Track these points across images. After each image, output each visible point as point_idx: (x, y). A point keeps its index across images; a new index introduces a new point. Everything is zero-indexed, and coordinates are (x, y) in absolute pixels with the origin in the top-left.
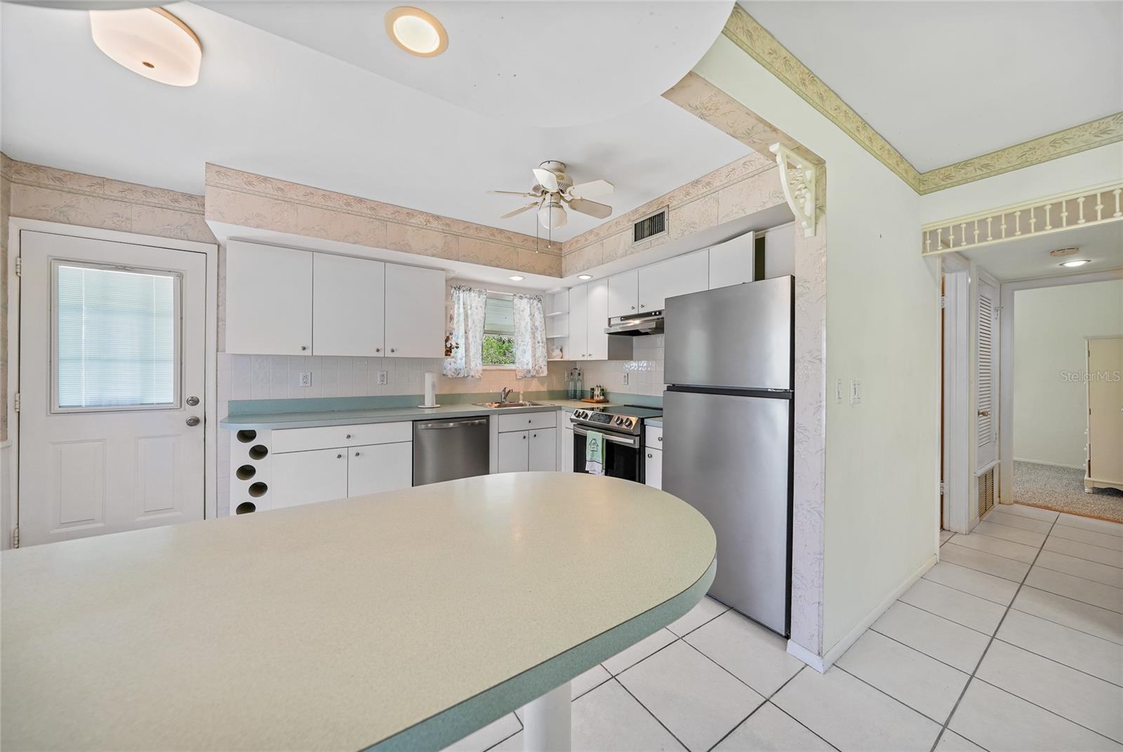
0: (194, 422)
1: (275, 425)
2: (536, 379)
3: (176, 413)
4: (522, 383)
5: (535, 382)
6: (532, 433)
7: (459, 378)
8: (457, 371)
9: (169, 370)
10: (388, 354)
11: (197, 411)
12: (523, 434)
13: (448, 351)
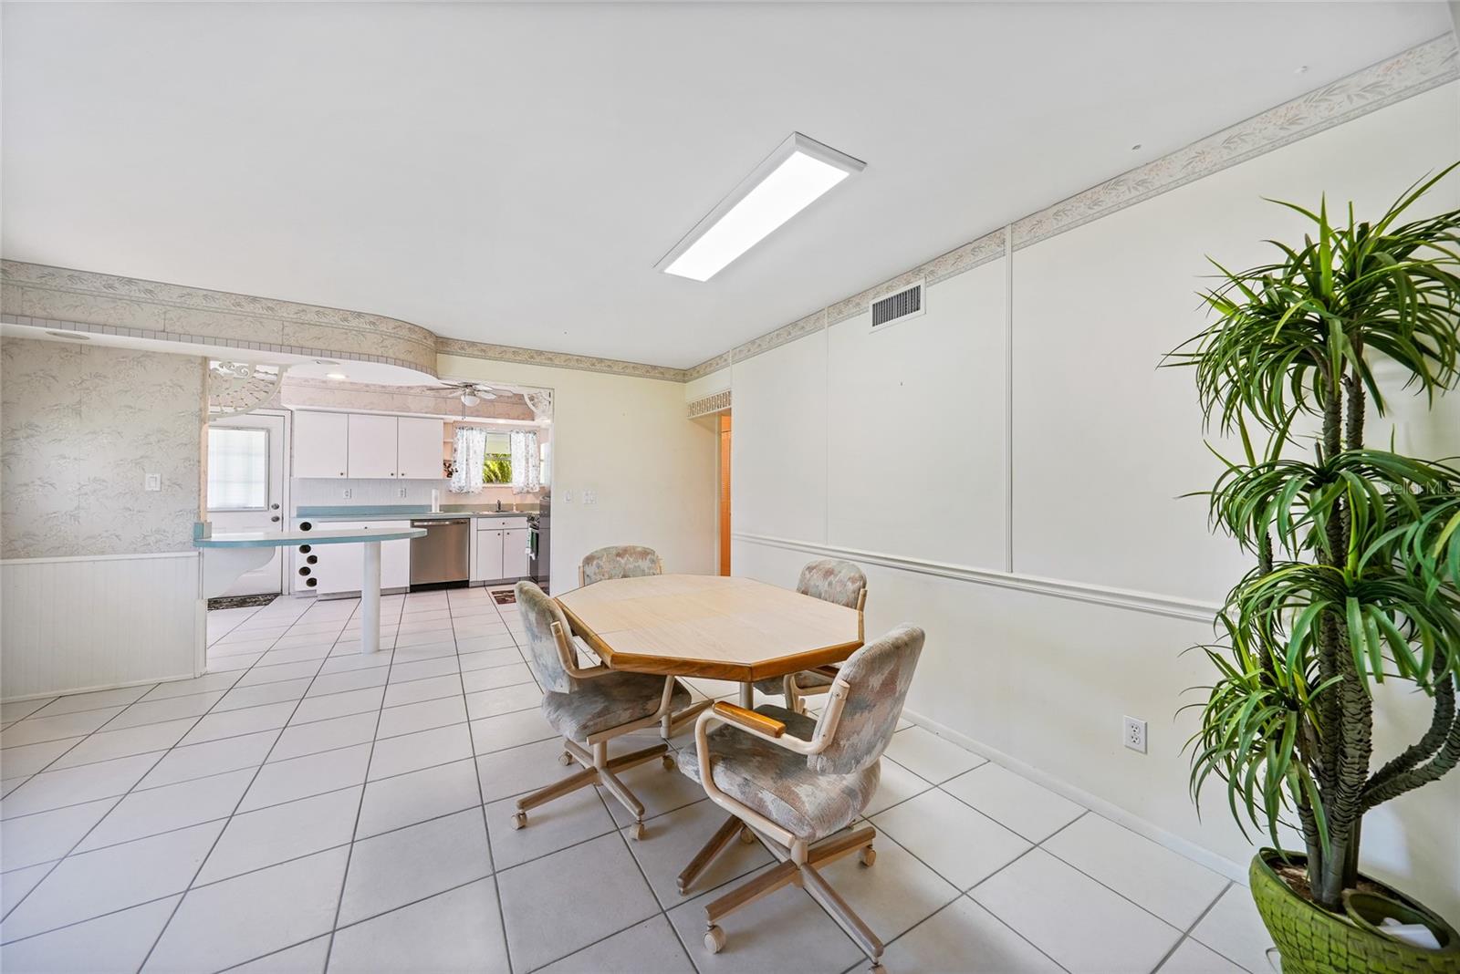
0: (276, 519)
1: (320, 519)
2: (531, 495)
3: (266, 513)
4: (518, 497)
5: (530, 496)
6: (506, 532)
7: (462, 492)
8: (461, 489)
9: (261, 488)
10: (400, 477)
11: (278, 513)
12: (498, 532)
13: (450, 474)
